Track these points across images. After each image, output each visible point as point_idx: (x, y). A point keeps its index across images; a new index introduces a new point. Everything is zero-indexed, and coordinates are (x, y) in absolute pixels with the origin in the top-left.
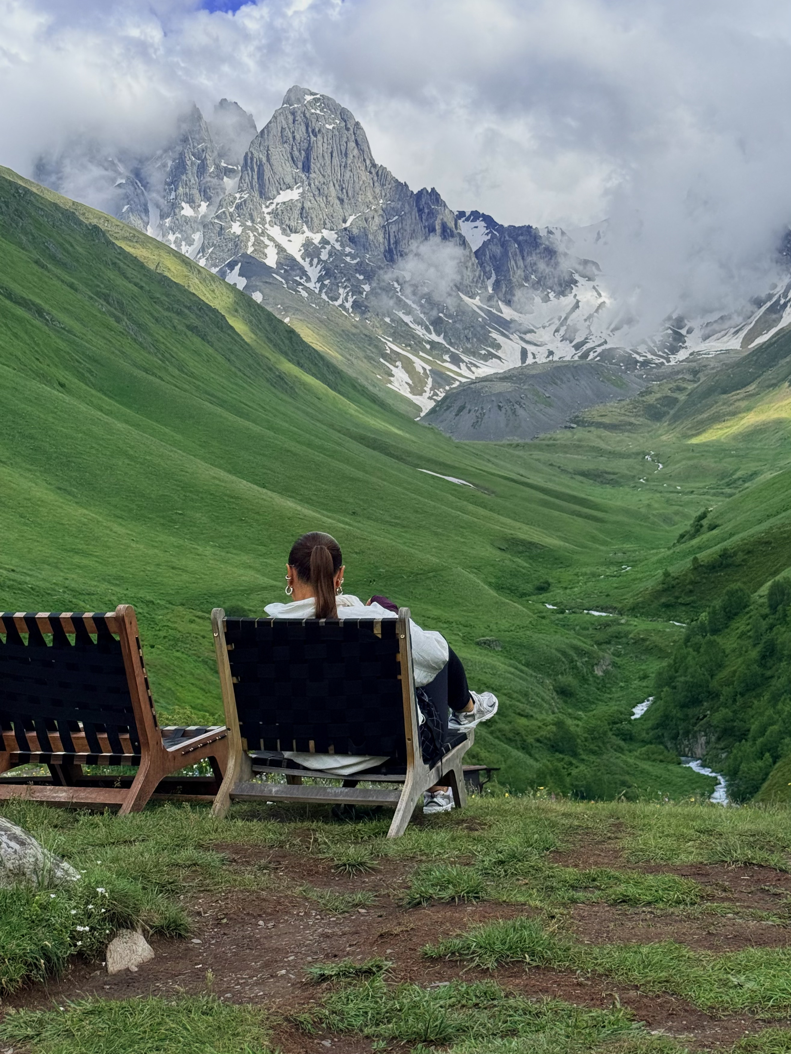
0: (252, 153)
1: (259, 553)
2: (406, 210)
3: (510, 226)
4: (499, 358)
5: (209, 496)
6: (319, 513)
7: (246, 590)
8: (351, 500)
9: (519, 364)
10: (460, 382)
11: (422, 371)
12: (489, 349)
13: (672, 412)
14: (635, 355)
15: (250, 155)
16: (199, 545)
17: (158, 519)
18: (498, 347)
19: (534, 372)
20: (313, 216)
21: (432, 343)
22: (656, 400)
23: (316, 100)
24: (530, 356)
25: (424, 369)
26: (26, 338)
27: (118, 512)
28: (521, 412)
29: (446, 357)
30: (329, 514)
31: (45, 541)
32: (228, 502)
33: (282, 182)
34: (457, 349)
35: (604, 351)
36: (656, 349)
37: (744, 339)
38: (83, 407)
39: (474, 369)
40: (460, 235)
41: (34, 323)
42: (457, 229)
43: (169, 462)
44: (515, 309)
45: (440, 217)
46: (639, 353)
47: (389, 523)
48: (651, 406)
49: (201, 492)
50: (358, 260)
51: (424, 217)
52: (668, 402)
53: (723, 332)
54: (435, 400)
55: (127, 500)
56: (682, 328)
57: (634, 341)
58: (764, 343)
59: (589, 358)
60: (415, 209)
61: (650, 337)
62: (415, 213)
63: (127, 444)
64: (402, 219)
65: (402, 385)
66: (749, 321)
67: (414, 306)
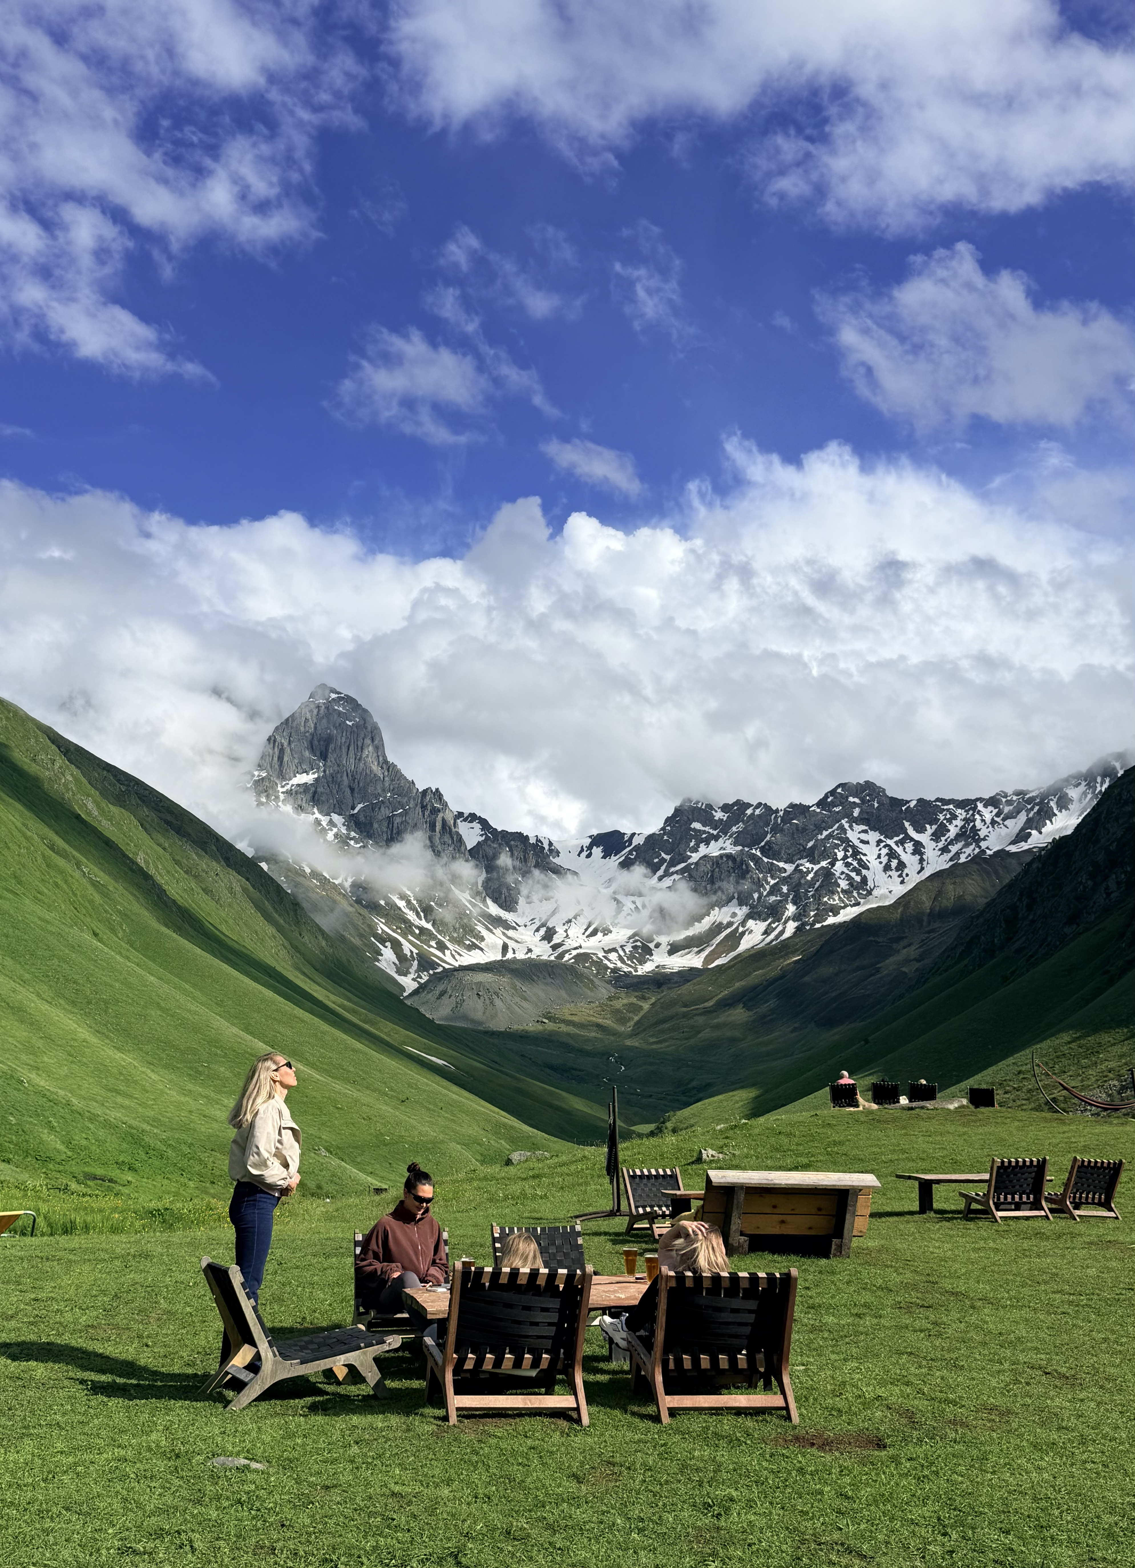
0: (275, 737)
2: (411, 806)
3: (503, 831)
4: (482, 949)
8: (352, 1069)
9: (499, 957)
10: (444, 968)
11: (409, 954)
12: (474, 940)
13: (636, 1018)
14: (606, 962)
15: (273, 738)
17: (185, 1069)
18: (482, 939)
19: (514, 966)
20: (325, 800)
21: (422, 930)
22: (623, 1005)
23: (340, 699)
24: (510, 951)
25: (412, 952)
26: (65, 887)
27: (150, 1059)
28: (498, 1002)
29: (433, 943)
30: (334, 1081)
31: (91, 1080)
33: (299, 767)
34: (443, 937)
35: (578, 955)
36: (625, 958)
37: (705, 959)
38: (118, 957)
39: (457, 957)
40: (458, 834)
41: (74, 874)
42: (455, 827)
43: (196, 1017)
44: (501, 906)
45: (441, 815)
46: (609, 960)
47: (387, 1095)
48: (618, 1011)
49: (225, 1048)
50: (361, 844)
51: (427, 813)
52: (633, 1008)
53: (687, 950)
54: (419, 982)
55: (158, 1048)
56: (651, 942)
57: (606, 949)
58: (723, 965)
59: (565, 959)
60: (419, 805)
61: (621, 947)
62: (419, 809)
63: (159, 996)
64: (406, 812)
65: (388, 964)
66: (711, 943)
67: (409, 893)
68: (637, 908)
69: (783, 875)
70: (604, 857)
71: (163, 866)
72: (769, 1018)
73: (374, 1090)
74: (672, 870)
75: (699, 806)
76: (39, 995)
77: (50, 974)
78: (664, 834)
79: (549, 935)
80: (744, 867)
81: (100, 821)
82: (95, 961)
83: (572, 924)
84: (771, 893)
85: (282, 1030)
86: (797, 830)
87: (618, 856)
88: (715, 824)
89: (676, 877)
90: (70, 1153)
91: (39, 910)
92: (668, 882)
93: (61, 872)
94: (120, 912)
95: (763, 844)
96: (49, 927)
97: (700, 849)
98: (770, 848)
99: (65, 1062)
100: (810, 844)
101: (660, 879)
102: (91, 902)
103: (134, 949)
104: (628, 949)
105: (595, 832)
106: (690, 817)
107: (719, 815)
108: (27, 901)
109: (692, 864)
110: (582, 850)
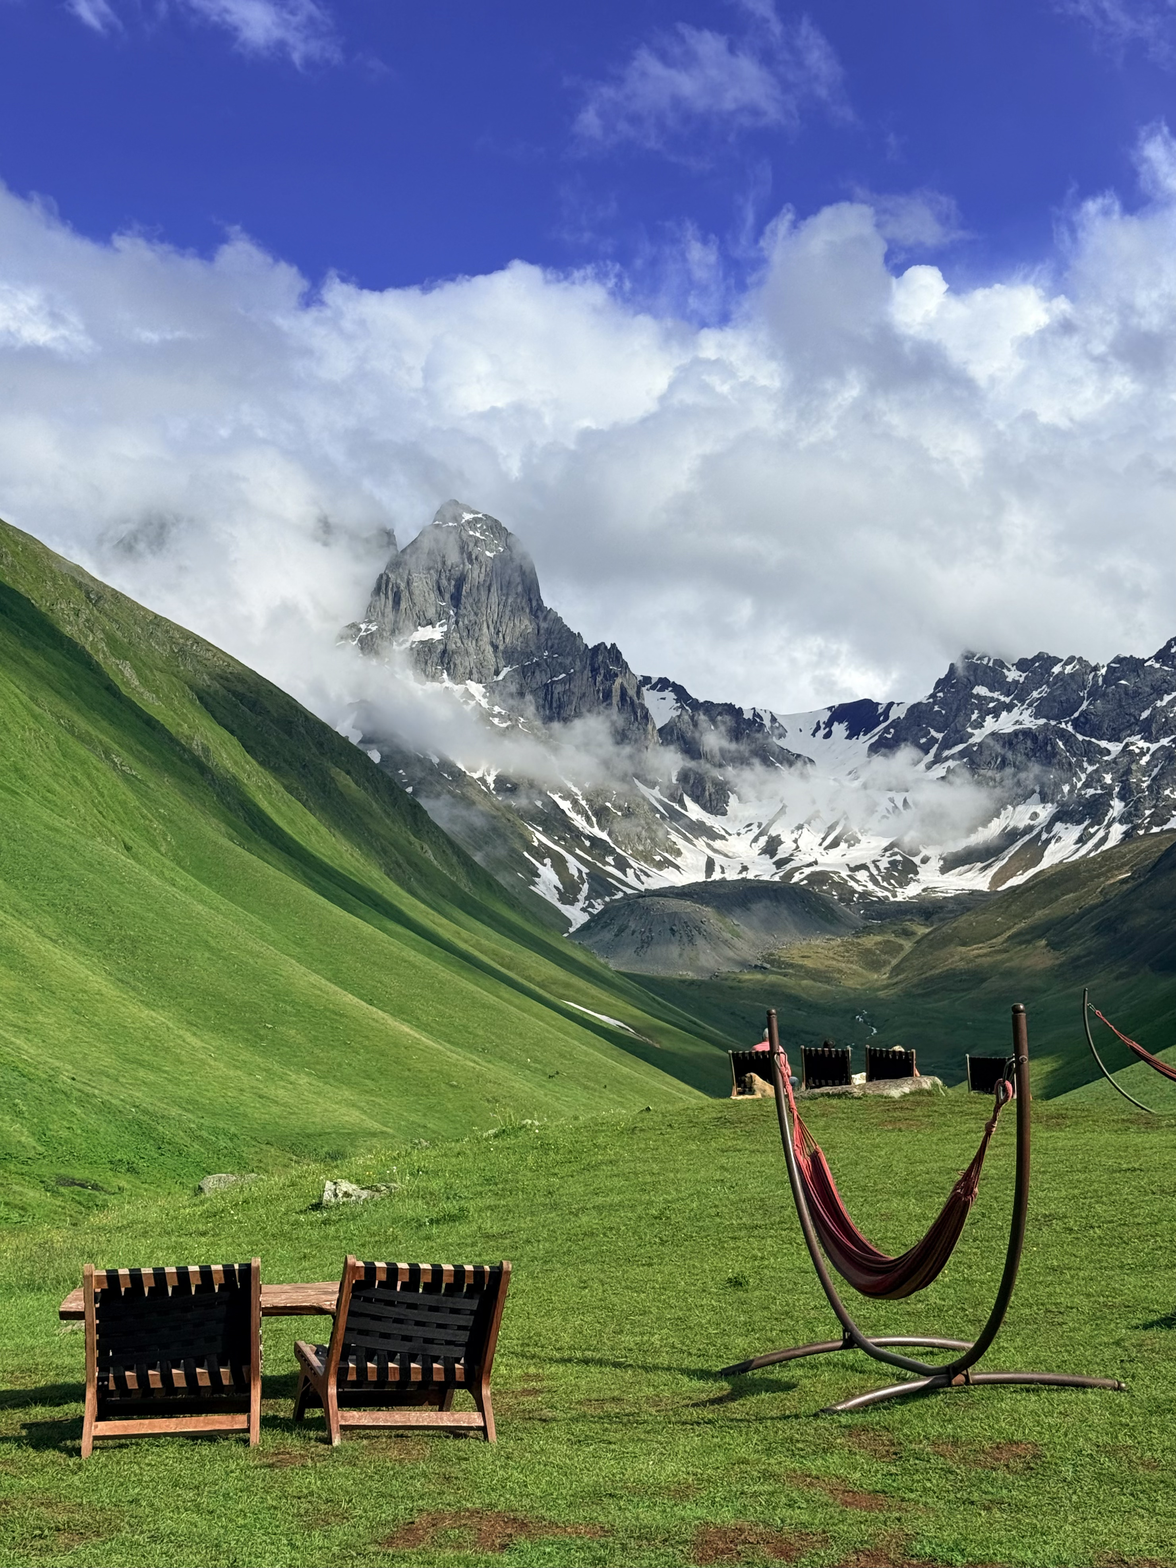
0: (388, 576)
1: (366, 1088)
2: (577, 669)
3: (706, 702)
4: (677, 867)
5: (307, 1009)
6: (441, 1044)
7: (349, 1134)
8: (481, 1032)
9: (701, 878)
10: (625, 893)
11: (576, 874)
12: (666, 854)
13: (894, 962)
14: (852, 883)
15: (385, 578)
16: (290, 1070)
17: (241, 1032)
18: (679, 853)
19: (722, 891)
20: (458, 662)
21: (593, 839)
22: (876, 944)
23: (476, 520)
24: (717, 869)
25: (580, 871)
26: (87, 783)
27: (192, 1018)
28: (699, 941)
29: (610, 859)
30: (453, 1048)
31: (103, 1047)
32: (330, 1019)
33: (422, 617)
34: (624, 851)
35: (813, 874)
36: (879, 878)
37: (994, 877)
38: (154, 879)
39: (643, 878)
40: (642, 706)
41: (100, 766)
42: (639, 699)
43: (259, 961)
44: (704, 807)
45: (619, 681)
46: (857, 881)
47: (528, 1068)
48: (868, 951)
49: (298, 1003)
50: (509, 723)
51: (599, 679)
52: (892, 949)
53: (967, 867)
54: (590, 913)
55: (204, 1003)
56: (915, 855)
57: (852, 865)
58: (1019, 886)
59: (794, 880)
60: (588, 668)
61: (874, 862)
62: (587, 673)
63: (209, 932)
64: (570, 678)
65: (548, 889)
66: (1002, 856)
67: (575, 790)
68: (896, 807)
69: (1106, 758)
70: (849, 737)
71: (229, 754)
72: (1083, 960)
73: (511, 1062)
74: (946, 753)
75: (985, 662)
76: (39, 931)
77: (57, 901)
78: (935, 703)
79: (771, 848)
80: (1049, 748)
81: (142, 694)
82: (122, 884)
83: (805, 830)
84: (1086, 785)
85: (386, 979)
86: (1126, 694)
87: (869, 735)
88: (1008, 688)
89: (951, 763)
90: (41, 1149)
91: (46, 815)
92: (940, 770)
93: (83, 763)
94: (163, 817)
95: (1076, 715)
96: (59, 838)
97: (985, 724)
98: (1087, 721)
99: (68, 1023)
100: (1145, 714)
101: (929, 767)
102: (123, 804)
103: (183, 868)
104: (884, 864)
105: (836, 703)
106: (972, 678)
107: (1013, 675)
108: (30, 802)
109: (974, 745)
110: (818, 728)
